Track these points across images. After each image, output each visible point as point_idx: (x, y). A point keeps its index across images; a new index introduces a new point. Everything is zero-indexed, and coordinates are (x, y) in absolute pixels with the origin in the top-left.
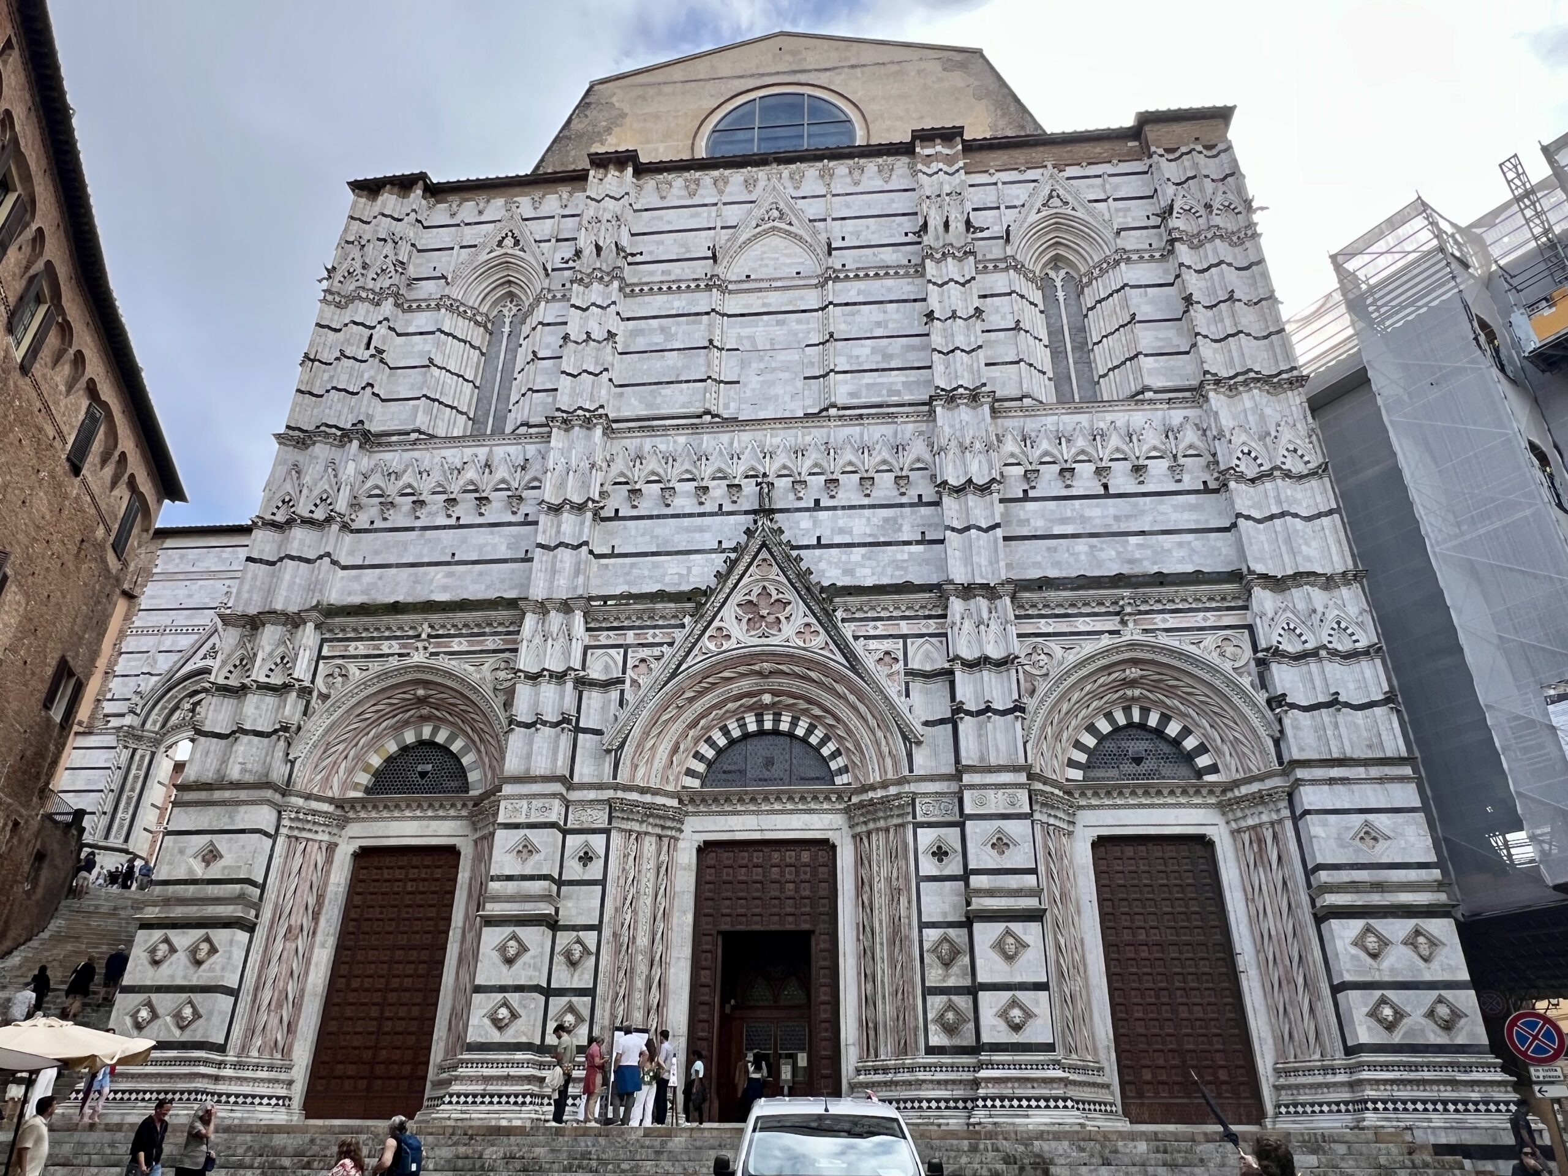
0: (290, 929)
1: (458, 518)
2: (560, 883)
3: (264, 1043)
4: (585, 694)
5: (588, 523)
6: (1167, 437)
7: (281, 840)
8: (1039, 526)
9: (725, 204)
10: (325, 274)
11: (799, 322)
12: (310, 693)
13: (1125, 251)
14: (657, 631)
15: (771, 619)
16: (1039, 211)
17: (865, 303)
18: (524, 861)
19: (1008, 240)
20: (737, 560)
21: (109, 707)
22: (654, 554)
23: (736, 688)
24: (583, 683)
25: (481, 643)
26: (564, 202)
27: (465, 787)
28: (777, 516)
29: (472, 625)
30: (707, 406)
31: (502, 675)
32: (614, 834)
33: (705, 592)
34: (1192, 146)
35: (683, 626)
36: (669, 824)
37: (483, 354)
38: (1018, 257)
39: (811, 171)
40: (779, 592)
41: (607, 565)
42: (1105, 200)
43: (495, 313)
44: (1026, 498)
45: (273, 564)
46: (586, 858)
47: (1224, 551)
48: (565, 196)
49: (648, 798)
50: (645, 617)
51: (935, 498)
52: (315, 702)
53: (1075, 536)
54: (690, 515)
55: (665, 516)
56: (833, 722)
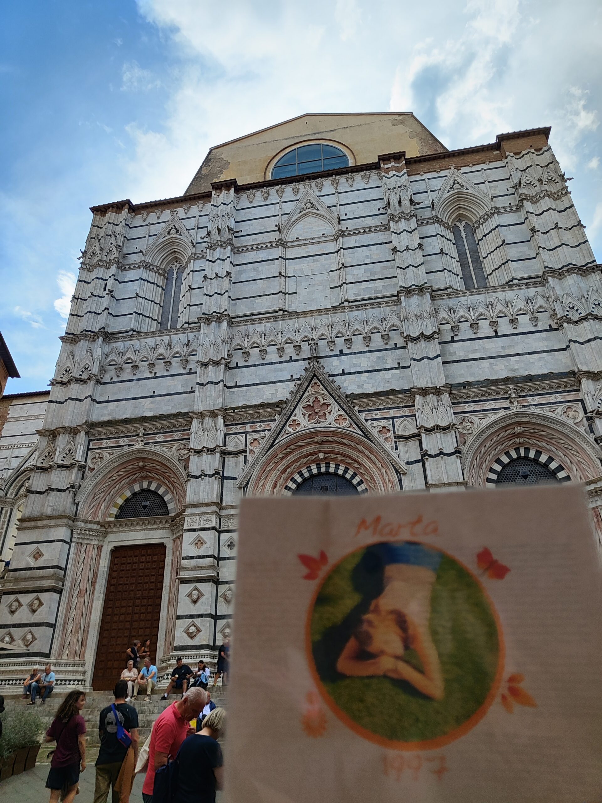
0: (80, 592)
1: (155, 373)
2: (219, 559)
3: (70, 652)
4: (226, 459)
5: (222, 370)
6: (527, 303)
7: (73, 545)
8: (460, 355)
9: (283, 202)
10: (81, 255)
11: (326, 259)
12: (85, 468)
13: (497, 208)
14: (261, 424)
15: (321, 413)
16: (449, 192)
17: (360, 247)
18: (199, 548)
19: (433, 208)
20: (301, 384)
22: (257, 384)
23: (305, 450)
24: (224, 453)
25: (171, 436)
26: (200, 209)
27: (167, 512)
28: (321, 360)
29: (166, 427)
30: (280, 306)
31: (182, 452)
33: (285, 402)
34: (529, 150)
35: (275, 420)
37: (163, 289)
38: (439, 216)
39: (327, 182)
40: (324, 399)
41: (234, 392)
42: (484, 183)
43: (168, 268)
44: (453, 341)
45: (62, 403)
46: (231, 545)
47: (563, 361)
48: (200, 205)
50: (255, 417)
51: (404, 345)
52: (87, 472)
53: (481, 359)
54: (275, 363)
55: (262, 365)
56: (358, 466)
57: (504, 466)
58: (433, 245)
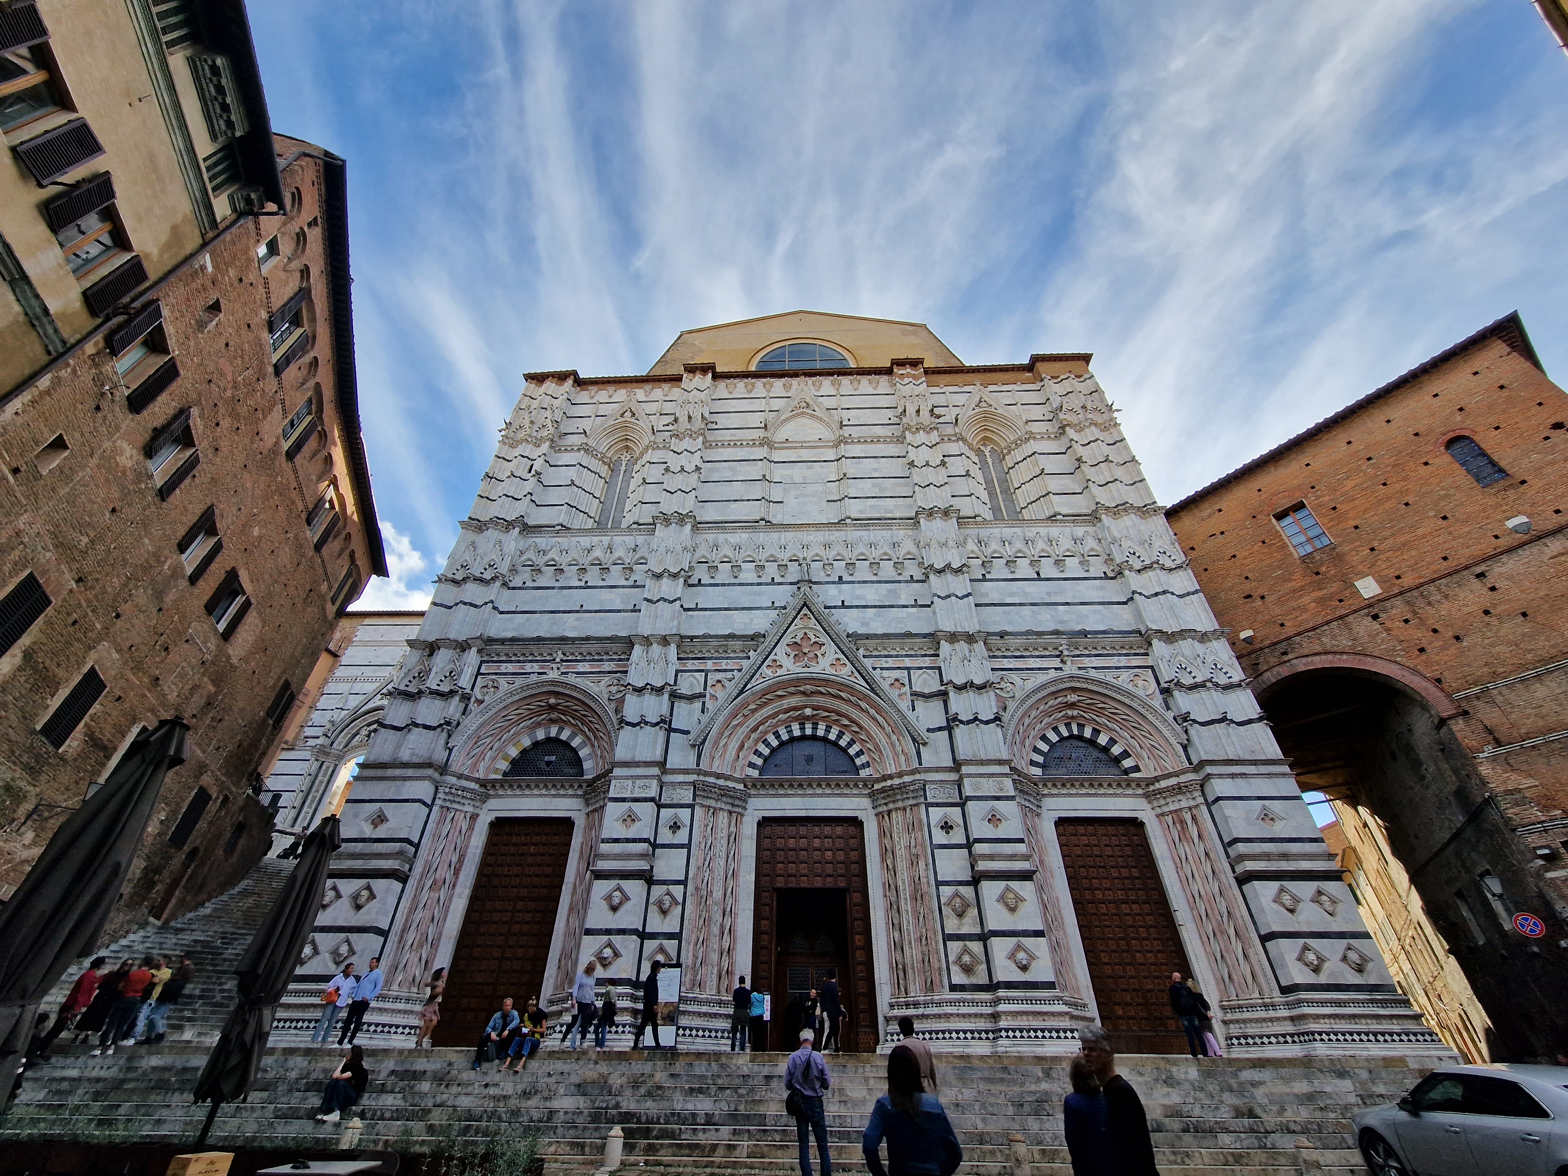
0: (435, 882)
1: (586, 582)
2: (655, 846)
3: (405, 979)
4: (677, 704)
5: (680, 586)
6: (1075, 543)
7: (435, 809)
8: (994, 598)
9: (771, 398)
10: (504, 426)
11: (822, 467)
12: (469, 699)
13: (1032, 433)
14: (729, 661)
15: (811, 655)
16: (974, 409)
17: (865, 458)
18: (628, 827)
19: (956, 424)
20: (785, 614)
21: (308, 732)
22: (726, 609)
23: (787, 703)
24: (675, 696)
25: (600, 666)
26: (666, 393)
27: (581, 773)
28: (814, 586)
29: (594, 653)
30: (762, 515)
31: (614, 689)
32: (697, 808)
33: (764, 636)
34: (1067, 375)
35: (749, 658)
36: (737, 802)
37: (606, 482)
38: (963, 435)
39: (826, 381)
40: (816, 636)
41: (693, 616)
42: (1017, 404)
43: (616, 458)
44: (984, 579)
45: (450, 607)
46: (675, 827)
47: (1125, 616)
48: (667, 389)
49: (721, 782)
50: (721, 651)
51: (923, 577)
52: (472, 706)
53: (1021, 604)
54: (751, 584)
55: (734, 585)
56: (857, 730)
57: (1052, 746)
58: (957, 466)
